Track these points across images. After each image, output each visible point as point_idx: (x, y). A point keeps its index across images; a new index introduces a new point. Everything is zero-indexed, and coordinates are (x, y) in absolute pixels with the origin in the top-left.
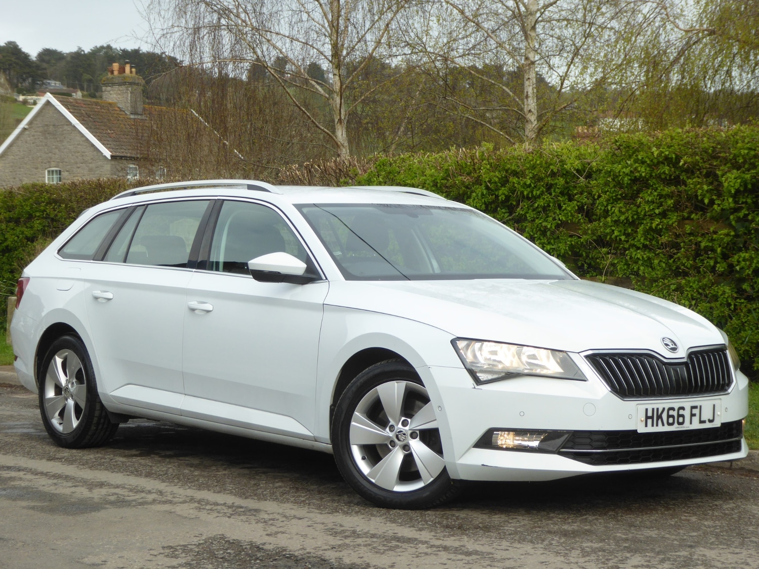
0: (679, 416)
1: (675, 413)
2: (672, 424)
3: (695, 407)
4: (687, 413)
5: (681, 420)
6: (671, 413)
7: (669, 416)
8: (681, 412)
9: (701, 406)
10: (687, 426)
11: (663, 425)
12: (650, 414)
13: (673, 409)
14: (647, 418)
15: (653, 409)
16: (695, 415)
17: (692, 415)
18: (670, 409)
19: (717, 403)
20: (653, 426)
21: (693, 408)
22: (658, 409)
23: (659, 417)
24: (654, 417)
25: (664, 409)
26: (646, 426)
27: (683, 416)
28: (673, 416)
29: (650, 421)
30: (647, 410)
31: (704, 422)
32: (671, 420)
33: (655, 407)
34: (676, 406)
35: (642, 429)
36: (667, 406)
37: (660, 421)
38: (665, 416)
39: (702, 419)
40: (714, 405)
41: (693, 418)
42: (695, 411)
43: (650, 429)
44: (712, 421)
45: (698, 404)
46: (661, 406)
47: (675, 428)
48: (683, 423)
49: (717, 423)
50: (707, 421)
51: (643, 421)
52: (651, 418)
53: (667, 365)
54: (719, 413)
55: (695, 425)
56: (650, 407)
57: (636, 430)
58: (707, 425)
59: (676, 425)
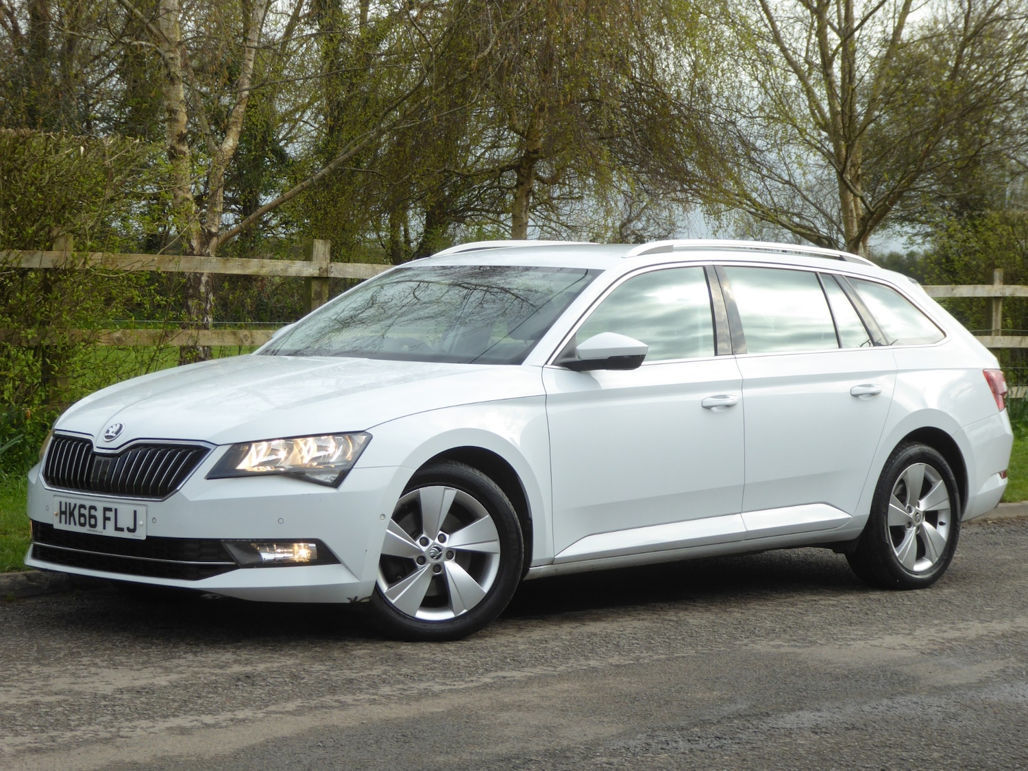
0: (91, 517)
1: (86, 512)
2: (84, 525)
3: (110, 510)
4: (99, 514)
5: (93, 522)
6: (83, 511)
7: (81, 515)
8: (93, 512)
9: (116, 510)
10: (99, 531)
11: (75, 524)
12: (63, 509)
13: (84, 507)
14: (62, 513)
15: (66, 504)
16: (109, 519)
17: (106, 519)
18: (81, 506)
19: (141, 511)
20: (66, 523)
21: (106, 509)
22: (70, 504)
23: (72, 514)
24: (67, 512)
25: (75, 505)
26: (60, 522)
27: (95, 517)
28: (84, 515)
29: (63, 516)
30: (61, 503)
31: (122, 530)
32: (82, 520)
33: (68, 501)
35: (58, 526)
36: (79, 502)
37: (72, 519)
38: (76, 513)
39: (119, 526)
40: (135, 512)
41: (107, 522)
42: (110, 514)
43: (63, 526)
44: (133, 531)
45: (113, 506)
46: (73, 502)
47: (86, 530)
48: (94, 526)
49: (141, 535)
50: (125, 530)
51: (57, 515)
52: (65, 513)
53: (95, 454)
54: (141, 523)
55: (110, 532)
56: (64, 500)
57: (52, 525)
58: (126, 535)
59: (87, 526)
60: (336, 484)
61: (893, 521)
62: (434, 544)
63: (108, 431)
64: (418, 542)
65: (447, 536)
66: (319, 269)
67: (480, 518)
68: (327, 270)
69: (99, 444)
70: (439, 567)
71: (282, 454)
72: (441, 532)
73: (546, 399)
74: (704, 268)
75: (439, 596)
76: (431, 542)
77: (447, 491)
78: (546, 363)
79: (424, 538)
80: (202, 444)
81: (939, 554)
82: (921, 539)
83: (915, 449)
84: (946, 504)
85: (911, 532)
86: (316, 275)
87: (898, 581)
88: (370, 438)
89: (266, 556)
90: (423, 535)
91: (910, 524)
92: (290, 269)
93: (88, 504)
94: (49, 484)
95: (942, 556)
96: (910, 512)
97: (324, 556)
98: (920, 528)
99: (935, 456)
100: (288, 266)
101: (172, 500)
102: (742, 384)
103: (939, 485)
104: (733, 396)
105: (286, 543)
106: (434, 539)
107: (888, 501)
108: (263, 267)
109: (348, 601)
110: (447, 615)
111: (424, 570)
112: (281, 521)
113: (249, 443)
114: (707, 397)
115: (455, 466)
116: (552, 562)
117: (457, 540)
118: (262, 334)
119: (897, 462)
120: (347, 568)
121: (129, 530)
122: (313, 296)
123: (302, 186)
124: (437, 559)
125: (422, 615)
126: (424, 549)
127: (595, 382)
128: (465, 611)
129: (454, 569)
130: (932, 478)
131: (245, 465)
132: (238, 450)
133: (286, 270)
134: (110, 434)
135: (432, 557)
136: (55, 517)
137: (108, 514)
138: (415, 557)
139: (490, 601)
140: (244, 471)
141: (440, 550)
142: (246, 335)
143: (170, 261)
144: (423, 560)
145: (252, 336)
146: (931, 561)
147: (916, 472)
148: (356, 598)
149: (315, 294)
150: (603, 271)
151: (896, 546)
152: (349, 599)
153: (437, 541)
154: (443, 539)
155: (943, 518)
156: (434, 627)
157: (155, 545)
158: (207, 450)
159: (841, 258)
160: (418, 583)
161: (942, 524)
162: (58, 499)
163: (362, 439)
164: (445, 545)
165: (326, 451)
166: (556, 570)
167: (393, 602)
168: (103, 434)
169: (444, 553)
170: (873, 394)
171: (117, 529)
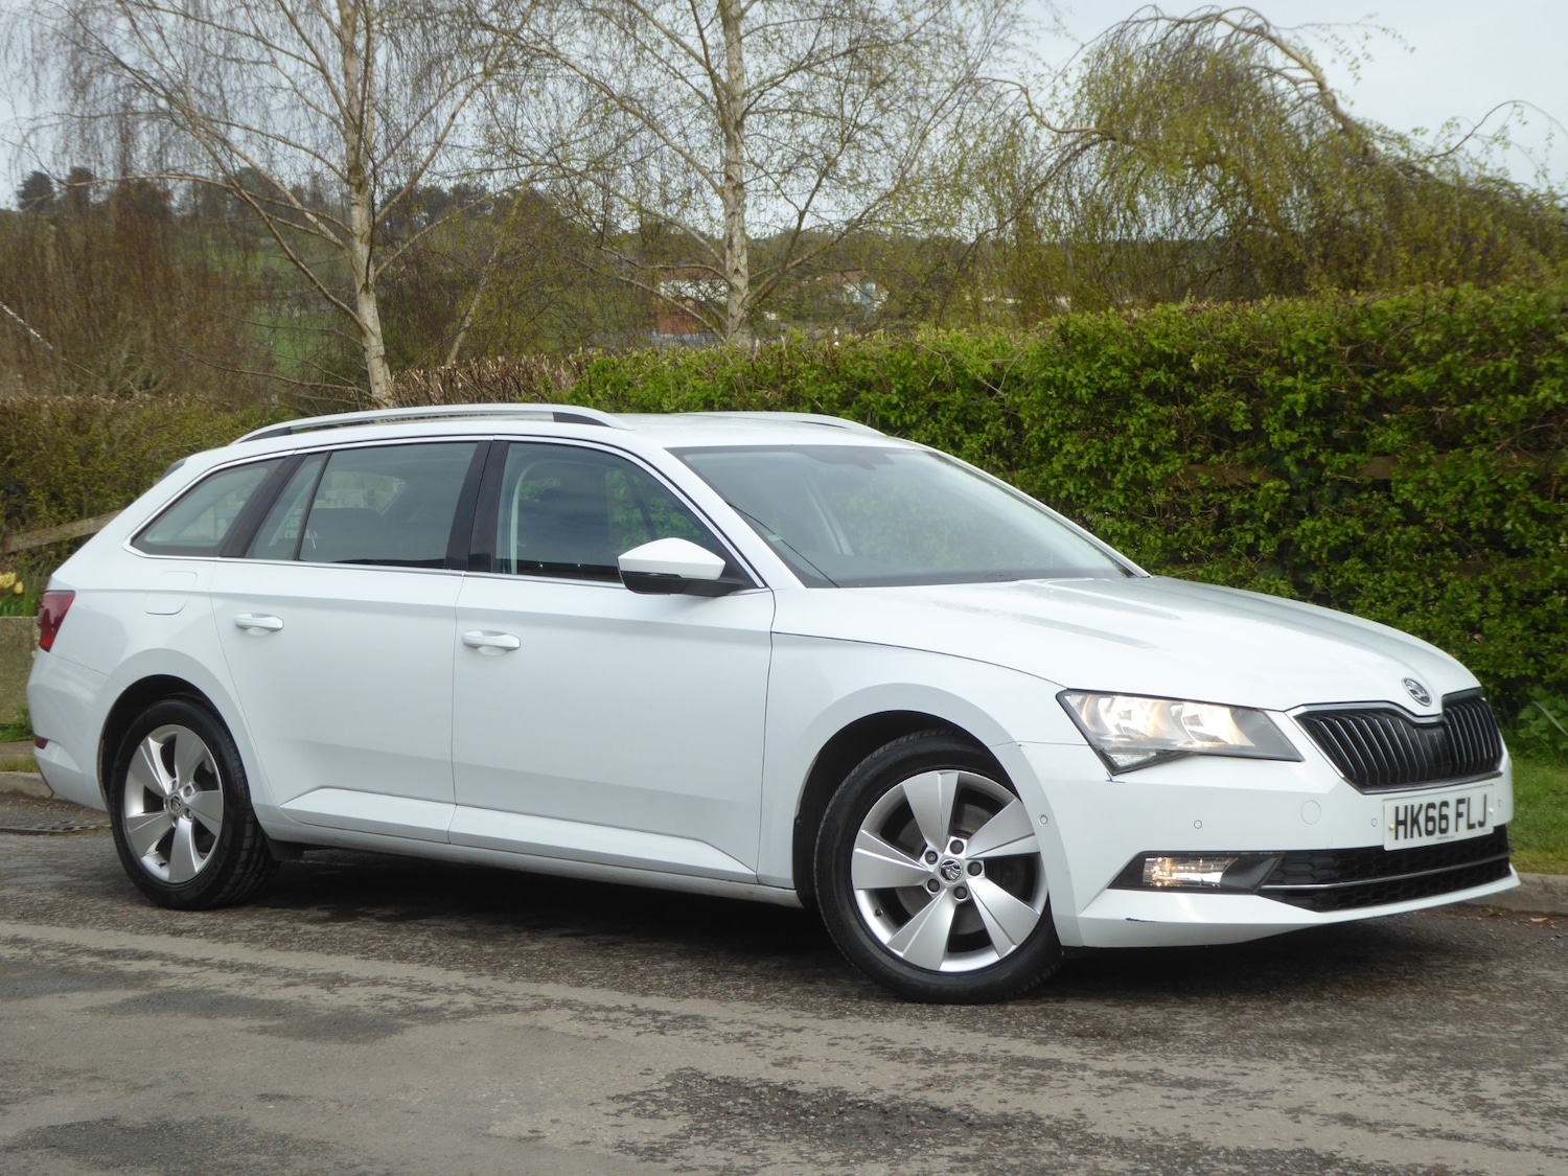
0: (1441, 817)
1: (1433, 813)
2: (1432, 832)
3: (1463, 801)
4: (1450, 812)
5: (1444, 824)
7: (1429, 819)
8: (1444, 811)
9: (1469, 799)
10: (1452, 835)
11: (1420, 835)
12: (1401, 817)
13: (1433, 806)
14: (1398, 823)
15: (1406, 808)
16: (1462, 815)
17: (1459, 815)
18: (1429, 806)
20: (1406, 836)
21: (1460, 801)
22: (1412, 808)
23: (1415, 821)
24: (1406, 821)
25: (1421, 807)
26: (1397, 838)
27: (1446, 818)
28: (1433, 819)
29: (1401, 828)
30: (1397, 809)
31: (1474, 827)
32: (1430, 826)
33: (1409, 802)
35: (1391, 845)
36: (1425, 801)
37: (1415, 829)
38: (1422, 819)
39: (1471, 822)
40: (1485, 796)
41: (1460, 820)
42: (1464, 808)
43: (1404, 844)
44: (1483, 824)
45: (1466, 794)
46: (1416, 802)
48: (1446, 830)
49: (1490, 827)
50: (1476, 826)
51: (1391, 829)
52: (1404, 823)
54: (1489, 811)
55: (1461, 833)
56: (1401, 804)
57: (1383, 847)
58: (1477, 833)
59: (1437, 834)
93: (1437, 800)
121: (1480, 824)
136: (1389, 833)
137: (1461, 808)
162: (1390, 807)
171: (1471, 827)
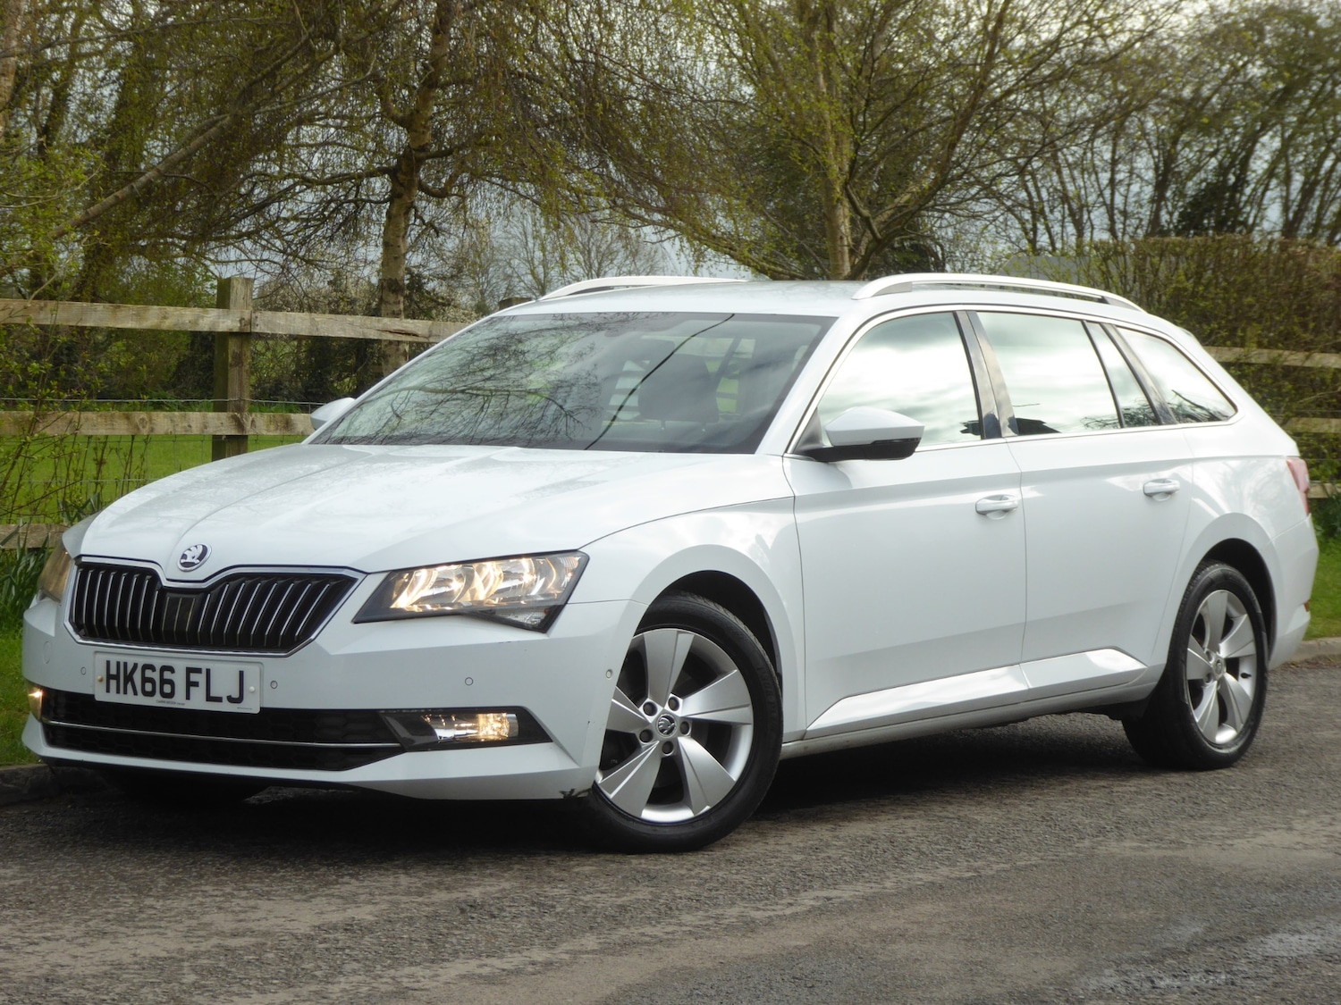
0: (163, 681)
1: (156, 676)
2: (152, 694)
3: (198, 671)
4: (179, 679)
5: (167, 689)
6: (149, 673)
7: (145, 680)
8: (167, 675)
9: (208, 671)
10: (179, 701)
11: (135, 693)
12: (113, 671)
13: (152, 668)
14: (110, 677)
15: (118, 663)
16: (196, 684)
17: (190, 684)
18: (146, 667)
19: (252, 672)
20: (118, 692)
21: (190, 671)
22: (125, 664)
23: (129, 678)
24: (120, 676)
25: (135, 666)
26: (108, 691)
27: (171, 683)
28: (152, 681)
29: (113, 683)
30: (108, 663)
31: (219, 700)
32: (149, 687)
33: (122, 659)
34: (158, 663)
35: (101, 696)
36: (141, 662)
37: (129, 686)
38: (137, 677)
39: (213, 693)
40: (241, 674)
41: (193, 689)
42: (200, 678)
43: (114, 697)
44: (239, 700)
45: (203, 666)
46: (131, 662)
47: (156, 701)
48: (171, 695)
49: (251, 706)
50: (225, 699)
51: (101, 680)
52: (116, 677)
53: (165, 590)
54: (252, 688)
55: (198, 702)
56: (113, 659)
57: (93, 696)
58: (226, 707)
59: (158, 695)
60: (544, 627)
61: (1192, 673)
62: (664, 711)
63: (184, 556)
64: (641, 709)
65: (680, 700)
66: (240, 321)
67: (725, 673)
68: (250, 323)
69: (169, 574)
70: (670, 745)
71: (456, 586)
72: (671, 695)
73: (794, 504)
74: (954, 313)
75: (670, 786)
76: (659, 708)
77: (680, 635)
78: (786, 452)
79: (649, 704)
80: (345, 572)
81: (1244, 720)
82: (1222, 700)
83: (1215, 570)
84: (1250, 649)
85: (1211, 688)
86: (236, 330)
87: (1197, 757)
88: (587, 559)
89: (443, 733)
90: (648, 700)
91: (1209, 677)
92: (201, 321)
94: (83, 637)
95: (1247, 721)
96: (1210, 659)
97: (528, 730)
98: (1222, 682)
99: (1239, 580)
100: (199, 317)
101: (303, 654)
102: (1020, 479)
103: (1242, 621)
104: (1013, 496)
105: (469, 713)
106: (663, 706)
107: (1186, 645)
108: (165, 318)
109: (561, 797)
110: (684, 814)
111: (650, 750)
112: (469, 681)
113: (411, 570)
114: (980, 497)
115: (691, 599)
116: (803, 736)
117: (692, 706)
118: (165, 417)
119: (1195, 590)
120: (562, 748)
121: (231, 699)
122: (230, 360)
123: (117, 197)
124: (668, 733)
125: (650, 815)
126: (651, 719)
127: (844, 478)
128: (707, 808)
129: (691, 748)
130: (1234, 613)
131: (404, 601)
132: (394, 579)
133: (195, 322)
134: (189, 560)
135: (662, 731)
136: (97, 684)
137: (194, 677)
138: (637, 732)
139: (741, 793)
140: (401, 610)
141: (671, 720)
142: (143, 419)
143: (41, 309)
144: (648, 735)
145: (151, 420)
146: (1235, 728)
147: (1217, 603)
148: (573, 790)
149: (233, 358)
150: (837, 318)
151: (1195, 707)
152: (563, 793)
153: (667, 708)
154: (675, 706)
155: (1245, 668)
156: (668, 831)
157: (274, 720)
158: (352, 581)
159: (1102, 300)
160: (643, 768)
161: (1245, 676)
162: (102, 659)
163: (574, 561)
164: (679, 713)
165: (521, 579)
166: (806, 748)
167: (611, 796)
168: (177, 560)
169: (677, 724)
170: (1169, 493)
171: (209, 698)
